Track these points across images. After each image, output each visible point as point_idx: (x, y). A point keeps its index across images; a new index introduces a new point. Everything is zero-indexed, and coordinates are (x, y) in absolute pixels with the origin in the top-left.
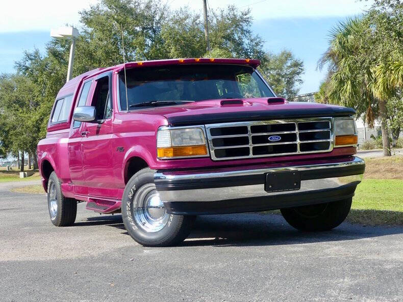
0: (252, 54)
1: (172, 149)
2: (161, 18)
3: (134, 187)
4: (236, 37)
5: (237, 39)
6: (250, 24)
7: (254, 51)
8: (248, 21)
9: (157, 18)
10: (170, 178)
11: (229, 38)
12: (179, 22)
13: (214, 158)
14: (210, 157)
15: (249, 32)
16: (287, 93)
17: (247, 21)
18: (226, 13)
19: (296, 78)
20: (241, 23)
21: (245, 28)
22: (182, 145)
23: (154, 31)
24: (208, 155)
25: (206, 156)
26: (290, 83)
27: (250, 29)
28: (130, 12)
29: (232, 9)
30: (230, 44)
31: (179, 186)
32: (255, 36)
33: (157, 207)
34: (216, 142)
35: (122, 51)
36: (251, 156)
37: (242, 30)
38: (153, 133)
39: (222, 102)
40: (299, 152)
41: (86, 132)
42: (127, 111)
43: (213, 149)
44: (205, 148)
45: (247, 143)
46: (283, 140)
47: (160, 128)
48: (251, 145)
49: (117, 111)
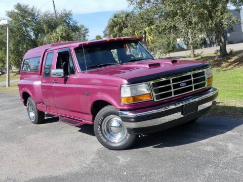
0: (74, 27)
1: (132, 98)
2: (38, 14)
3: (102, 118)
5: (68, 22)
9: (36, 15)
10: (132, 115)
11: (65, 21)
12: (46, 15)
13: (155, 100)
14: (153, 100)
15: (71, 19)
17: (71, 15)
18: (63, 12)
19: (86, 35)
21: (70, 17)
22: (137, 95)
23: (35, 20)
25: (151, 100)
27: (72, 17)
28: (26, 12)
29: (65, 10)
30: (65, 24)
31: (137, 119)
32: (75, 20)
34: (156, 91)
35: (24, 28)
36: (173, 96)
38: (117, 88)
39: (150, 65)
40: (194, 90)
41: (56, 81)
42: (87, 72)
43: (155, 95)
44: (150, 95)
45: (171, 89)
46: (186, 85)
47: (123, 85)
48: (173, 90)
49: (79, 71)
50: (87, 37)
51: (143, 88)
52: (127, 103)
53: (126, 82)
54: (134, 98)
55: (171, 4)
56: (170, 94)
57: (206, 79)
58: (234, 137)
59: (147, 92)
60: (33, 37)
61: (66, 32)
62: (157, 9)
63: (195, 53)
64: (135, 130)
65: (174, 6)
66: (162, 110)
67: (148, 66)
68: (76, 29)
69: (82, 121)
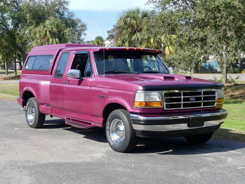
0: (69, 21)
1: (144, 103)
4: (61, 11)
5: (61, 12)
6: (68, 5)
7: (69, 19)
8: (67, 3)
10: (142, 118)
11: (57, 11)
13: (165, 109)
14: (163, 108)
15: (67, 9)
16: (78, 40)
19: (82, 33)
20: (64, 4)
21: (65, 7)
22: (150, 101)
24: (163, 107)
25: (162, 107)
26: (79, 35)
30: (57, 15)
31: (147, 123)
32: (71, 11)
34: (167, 101)
36: (182, 108)
37: (64, 7)
38: (132, 93)
39: (165, 78)
40: (202, 106)
41: (69, 82)
42: (104, 76)
43: (165, 104)
44: (161, 103)
45: (181, 101)
46: (196, 100)
47: (137, 91)
48: (182, 103)
49: (96, 75)
50: (83, 37)
51: (156, 96)
52: (139, 107)
53: (141, 88)
54: (147, 103)
55: (203, 11)
56: (179, 106)
57: (216, 98)
58: (236, 155)
59: (159, 100)
60: (11, 27)
61: (57, 26)
62: (184, 14)
63: (228, 78)
65: (206, 14)
66: (171, 118)
67: (163, 78)
68: (71, 23)
69: (91, 124)
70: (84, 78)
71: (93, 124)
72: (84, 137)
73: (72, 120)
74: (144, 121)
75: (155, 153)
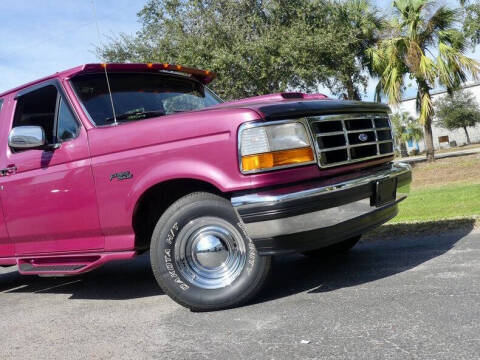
1: (272, 155)
3: (175, 226)
13: (321, 165)
14: (317, 164)
24: (315, 161)
25: (313, 162)
31: (288, 210)
33: (208, 251)
38: (225, 137)
39: (285, 95)
40: (379, 155)
41: (12, 168)
42: (115, 123)
43: (320, 151)
44: (310, 152)
47: (244, 126)
48: (349, 146)
49: (89, 127)
51: (294, 135)
59: (303, 144)
64: (280, 241)
69: (100, 257)
70: (56, 146)
71: (103, 256)
72: (71, 298)
73: (37, 261)
74: (277, 206)
75: (305, 293)
